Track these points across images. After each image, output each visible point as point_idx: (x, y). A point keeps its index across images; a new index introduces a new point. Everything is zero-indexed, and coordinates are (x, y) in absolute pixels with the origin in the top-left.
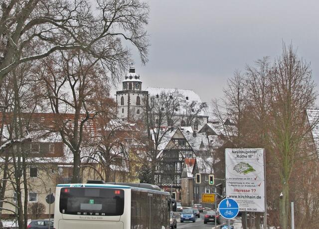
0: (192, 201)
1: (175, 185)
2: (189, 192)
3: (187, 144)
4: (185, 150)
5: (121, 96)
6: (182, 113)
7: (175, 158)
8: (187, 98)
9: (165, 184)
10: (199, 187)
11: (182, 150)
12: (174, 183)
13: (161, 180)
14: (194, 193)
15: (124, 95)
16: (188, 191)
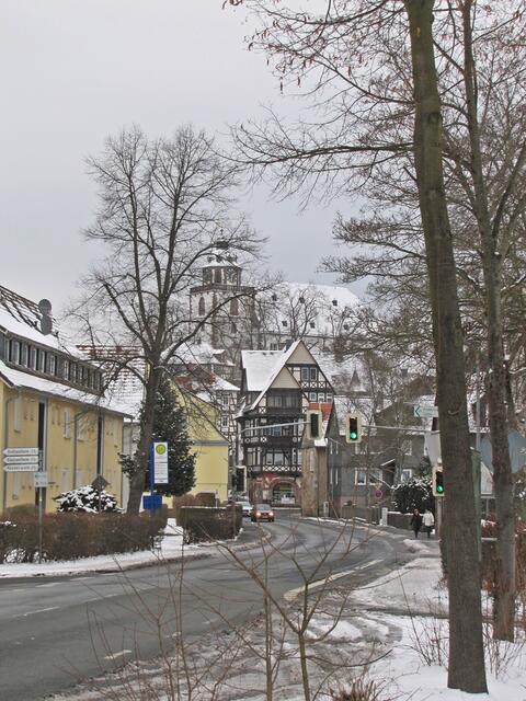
0: (325, 503)
1: (293, 469)
2: (317, 482)
3: (321, 378)
4: (317, 390)
5: (199, 296)
6: (323, 330)
7: (292, 409)
8: (335, 303)
9: (270, 468)
10: (340, 468)
11: (309, 390)
12: (291, 466)
13: (261, 460)
14: (328, 482)
15: (205, 295)
16: (315, 479)
